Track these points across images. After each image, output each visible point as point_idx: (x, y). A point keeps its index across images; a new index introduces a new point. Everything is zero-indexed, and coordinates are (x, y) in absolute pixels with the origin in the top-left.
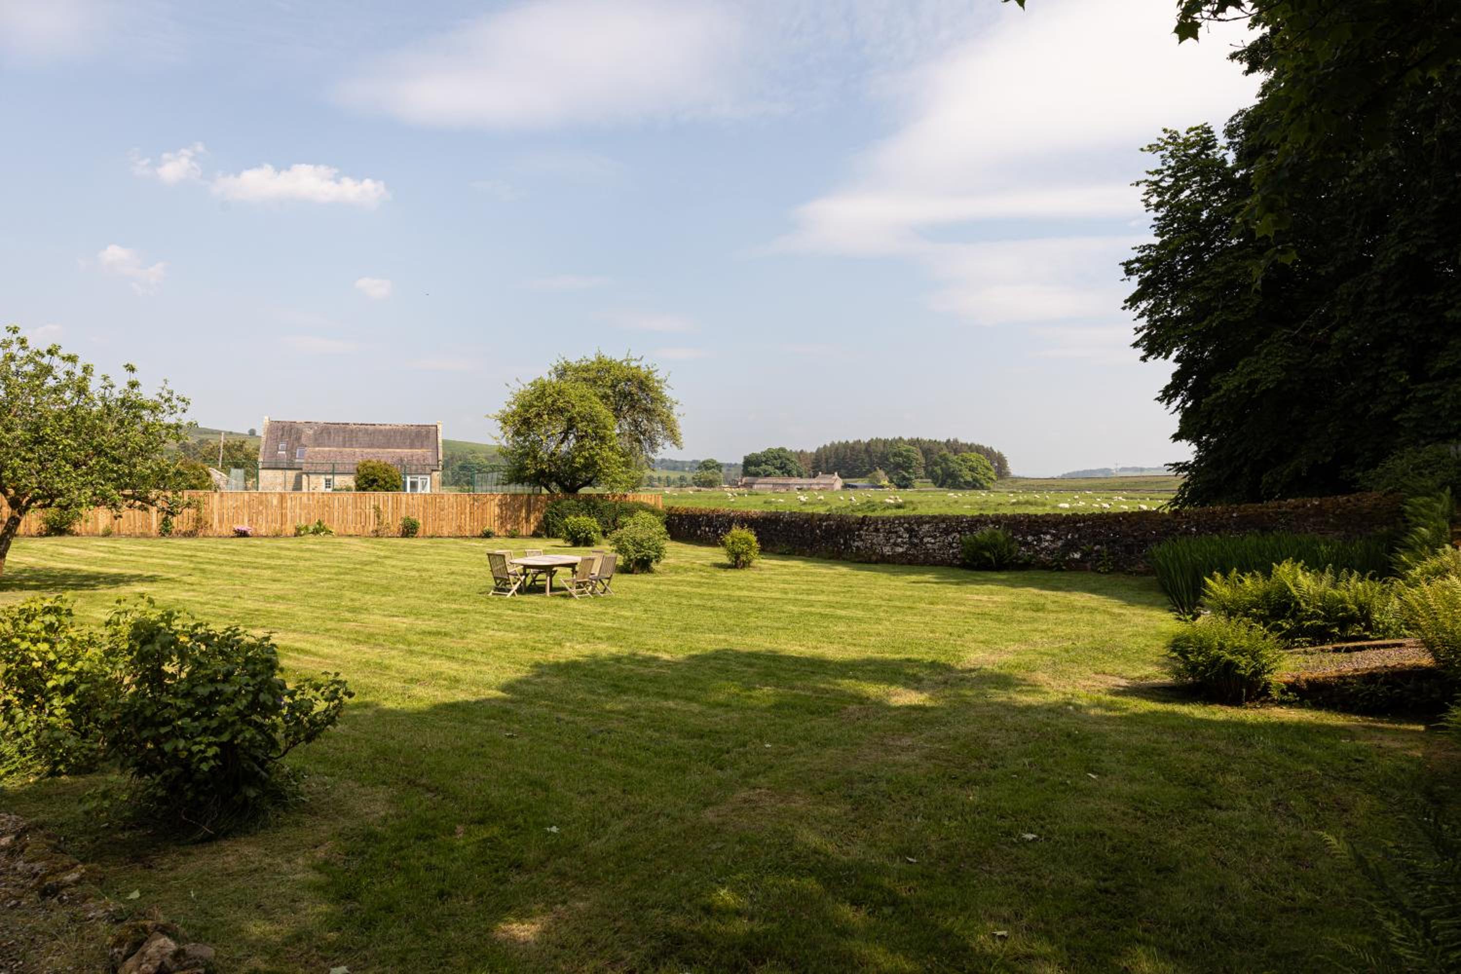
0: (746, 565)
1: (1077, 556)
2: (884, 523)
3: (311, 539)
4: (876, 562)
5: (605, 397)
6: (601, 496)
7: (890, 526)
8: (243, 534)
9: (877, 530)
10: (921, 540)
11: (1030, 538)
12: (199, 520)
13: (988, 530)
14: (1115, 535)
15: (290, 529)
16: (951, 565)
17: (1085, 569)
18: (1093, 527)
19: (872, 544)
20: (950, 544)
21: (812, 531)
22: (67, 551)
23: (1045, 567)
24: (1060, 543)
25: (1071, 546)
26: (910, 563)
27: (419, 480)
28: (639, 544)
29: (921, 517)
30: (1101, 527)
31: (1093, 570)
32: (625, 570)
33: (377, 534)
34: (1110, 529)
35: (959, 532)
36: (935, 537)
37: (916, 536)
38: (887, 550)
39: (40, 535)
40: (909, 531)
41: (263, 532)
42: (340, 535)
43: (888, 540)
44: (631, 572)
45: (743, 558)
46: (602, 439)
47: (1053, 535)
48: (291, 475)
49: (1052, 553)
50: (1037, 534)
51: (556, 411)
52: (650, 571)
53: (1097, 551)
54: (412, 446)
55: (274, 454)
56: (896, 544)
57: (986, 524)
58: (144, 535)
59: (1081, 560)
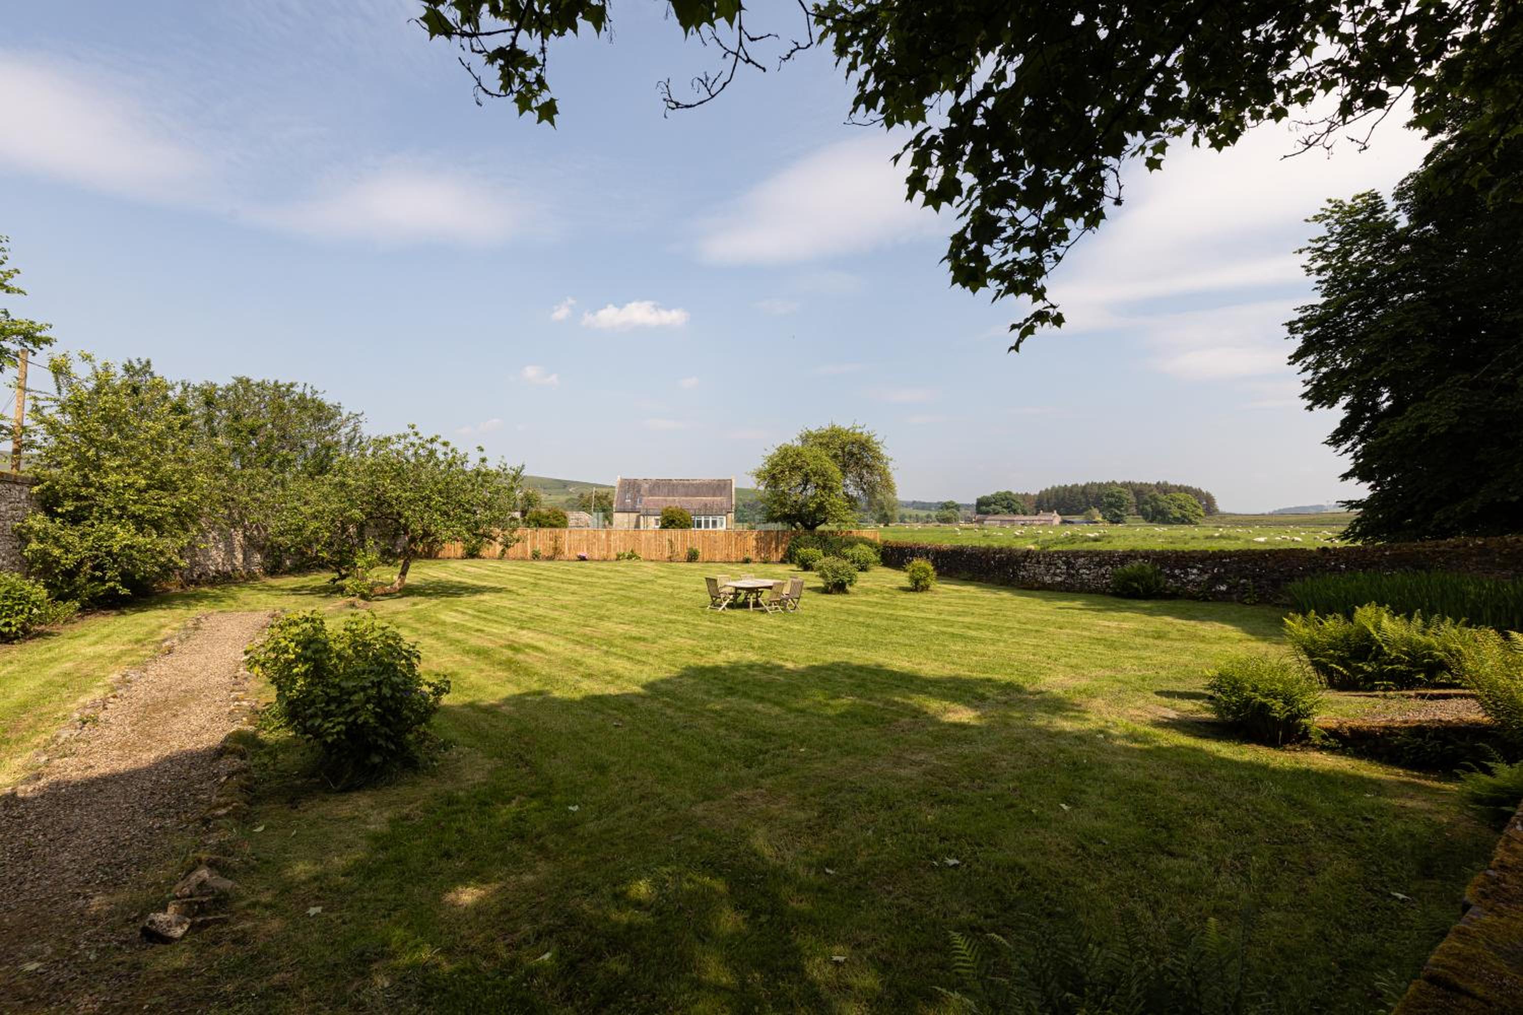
0: (925, 588)
1: (1223, 588)
2: (1044, 557)
3: (625, 562)
4: (1038, 589)
5: (835, 456)
6: (831, 532)
7: (1050, 559)
8: (583, 559)
9: (1039, 562)
10: (1077, 571)
11: (1177, 572)
12: (556, 549)
13: (1135, 564)
14: (1261, 570)
15: (613, 556)
16: (1104, 593)
17: (1232, 601)
18: (1239, 562)
19: (1035, 574)
20: (1103, 575)
21: (988, 562)
22: (469, 569)
23: (1192, 597)
24: (1206, 577)
25: (1217, 579)
26: (1068, 590)
27: (718, 519)
28: (836, 572)
29: (1077, 552)
30: (1246, 562)
31: (1239, 601)
32: (825, 591)
33: (670, 559)
34: (1256, 564)
35: (1112, 565)
36: (1090, 569)
37: (1073, 568)
38: (1047, 579)
39: (463, 558)
40: (1067, 563)
41: (596, 557)
42: (646, 560)
43: (1048, 571)
44: (829, 592)
45: (922, 583)
46: (831, 489)
47: (1199, 569)
48: (634, 516)
49: (1199, 584)
50: (1184, 568)
51: (794, 468)
52: (846, 592)
53: (1244, 584)
54: (714, 496)
55: (623, 502)
56: (1055, 574)
57: (1135, 558)
58: (523, 559)
59: (1228, 592)
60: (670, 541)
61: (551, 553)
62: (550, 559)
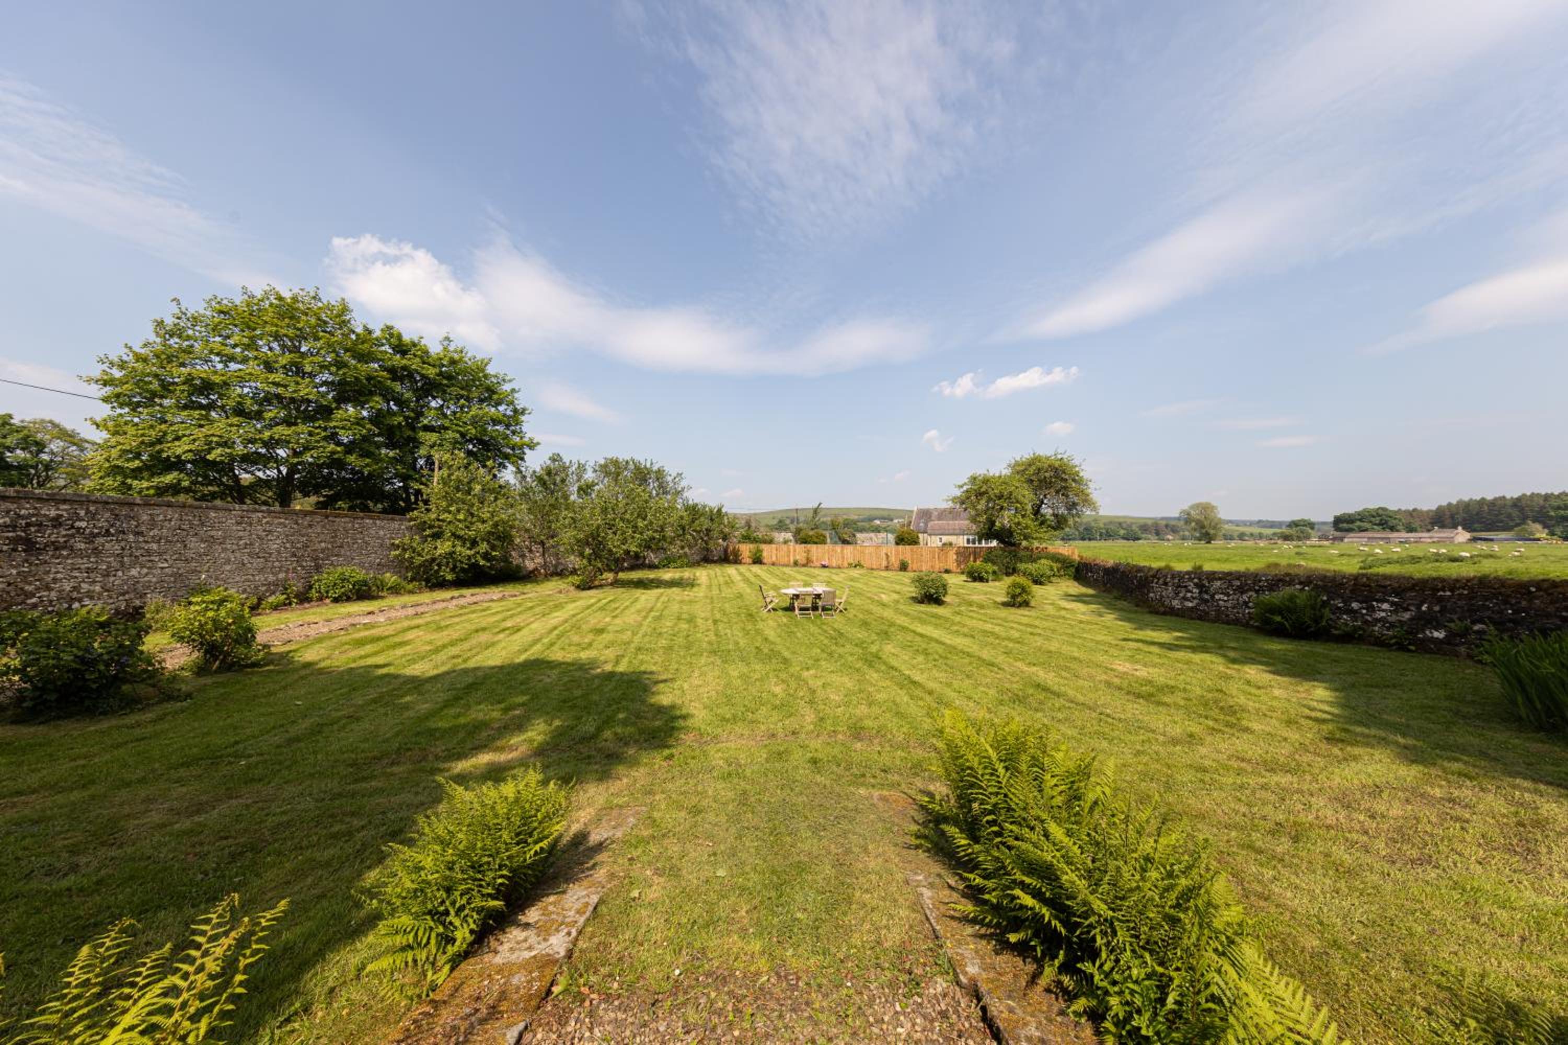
0: (1026, 604)
1: (1439, 635)
2: (1173, 577)
4: (1164, 614)
7: (1179, 580)
8: (824, 566)
9: (1166, 584)
10: (1213, 596)
11: (1355, 605)
13: (1286, 591)
14: (1516, 612)
16: (1247, 625)
17: (1457, 655)
18: (1470, 598)
19: (1162, 596)
20: (1246, 603)
23: (1380, 643)
24: (1407, 616)
25: (1432, 621)
26: (1200, 618)
29: (1214, 573)
30: (1487, 597)
31: (1470, 657)
33: (887, 568)
34: (1506, 602)
35: (1257, 592)
36: (1228, 595)
37: (1206, 592)
38: (1176, 603)
40: (1200, 586)
42: (867, 568)
43: (1177, 594)
47: (1393, 604)
49: (1392, 626)
50: (1366, 601)
53: (1479, 632)
55: (918, 526)
56: (1185, 599)
57: (1290, 583)
59: (1447, 641)
60: (889, 555)
61: (804, 561)
62: (804, 566)
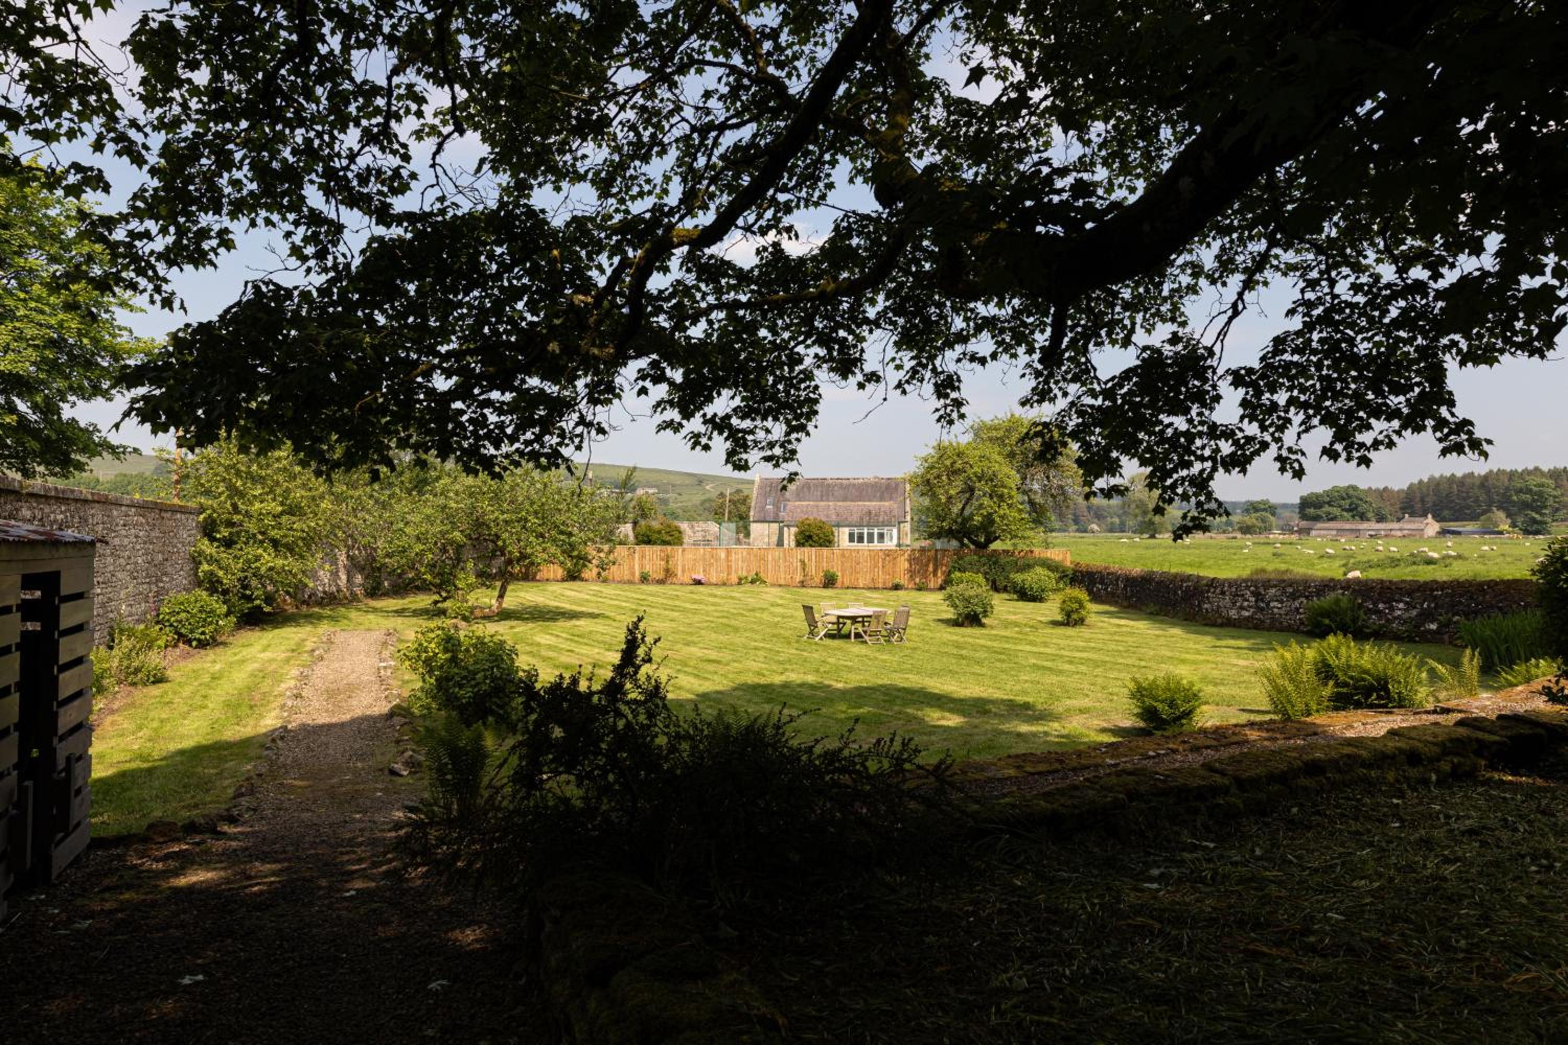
0: (1081, 622)
1: (1433, 627)
2: (1230, 586)
3: (748, 587)
4: (1222, 625)
5: (1012, 455)
6: (1006, 552)
7: (1235, 588)
8: (698, 583)
9: (1223, 593)
10: (1268, 604)
11: (1381, 606)
12: (667, 570)
13: (1331, 596)
14: (1476, 605)
15: (734, 579)
16: (1297, 631)
17: (1442, 642)
18: (1452, 595)
19: (1219, 607)
20: (1297, 609)
22: (568, 593)
23: (1397, 638)
24: (1414, 612)
25: (1427, 616)
26: (1256, 627)
27: (885, 530)
28: (967, 600)
29: (1268, 580)
30: (1461, 596)
31: (1449, 643)
32: (956, 623)
33: (803, 584)
34: (1472, 597)
35: (1307, 597)
36: (1281, 602)
37: (1262, 600)
38: (1233, 614)
39: (563, 580)
40: (1256, 594)
41: (714, 580)
42: (773, 585)
43: (1234, 603)
44: (961, 625)
45: (1075, 616)
46: (1001, 497)
47: (1406, 603)
48: (775, 526)
49: (1405, 622)
50: (1388, 602)
51: (953, 472)
52: (982, 625)
53: (1457, 622)
54: (882, 499)
55: (763, 508)
56: (1242, 608)
57: (1334, 589)
58: (630, 582)
59: (1437, 632)
60: (803, 562)
61: (661, 576)
62: (661, 582)
